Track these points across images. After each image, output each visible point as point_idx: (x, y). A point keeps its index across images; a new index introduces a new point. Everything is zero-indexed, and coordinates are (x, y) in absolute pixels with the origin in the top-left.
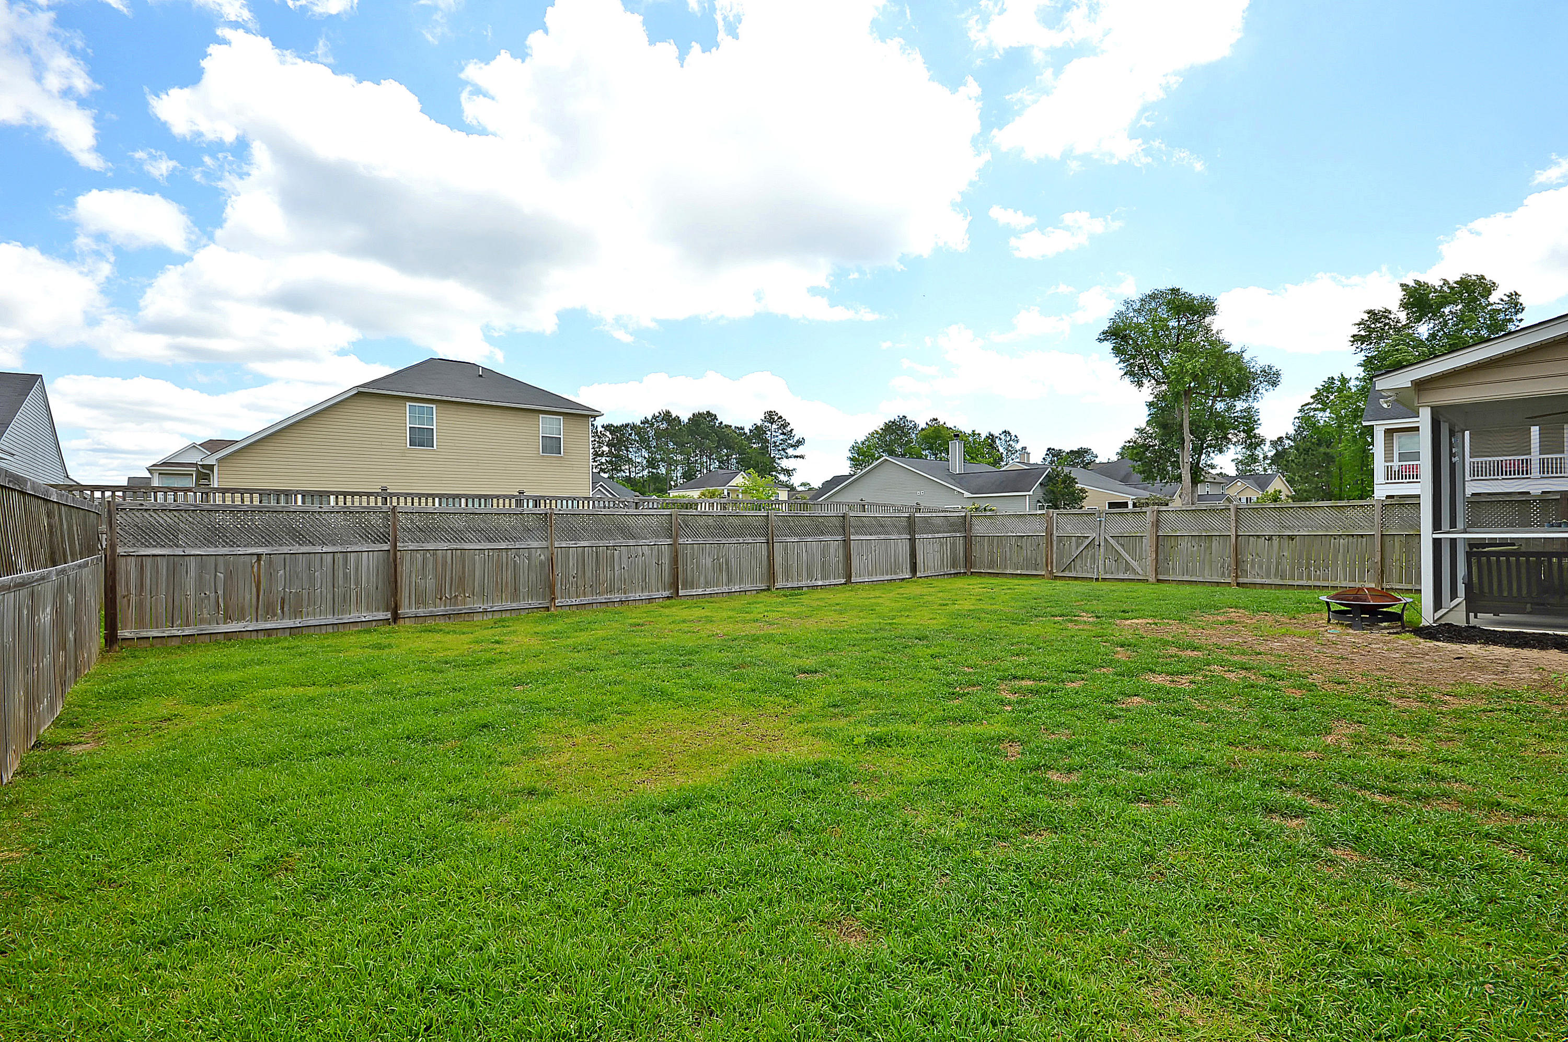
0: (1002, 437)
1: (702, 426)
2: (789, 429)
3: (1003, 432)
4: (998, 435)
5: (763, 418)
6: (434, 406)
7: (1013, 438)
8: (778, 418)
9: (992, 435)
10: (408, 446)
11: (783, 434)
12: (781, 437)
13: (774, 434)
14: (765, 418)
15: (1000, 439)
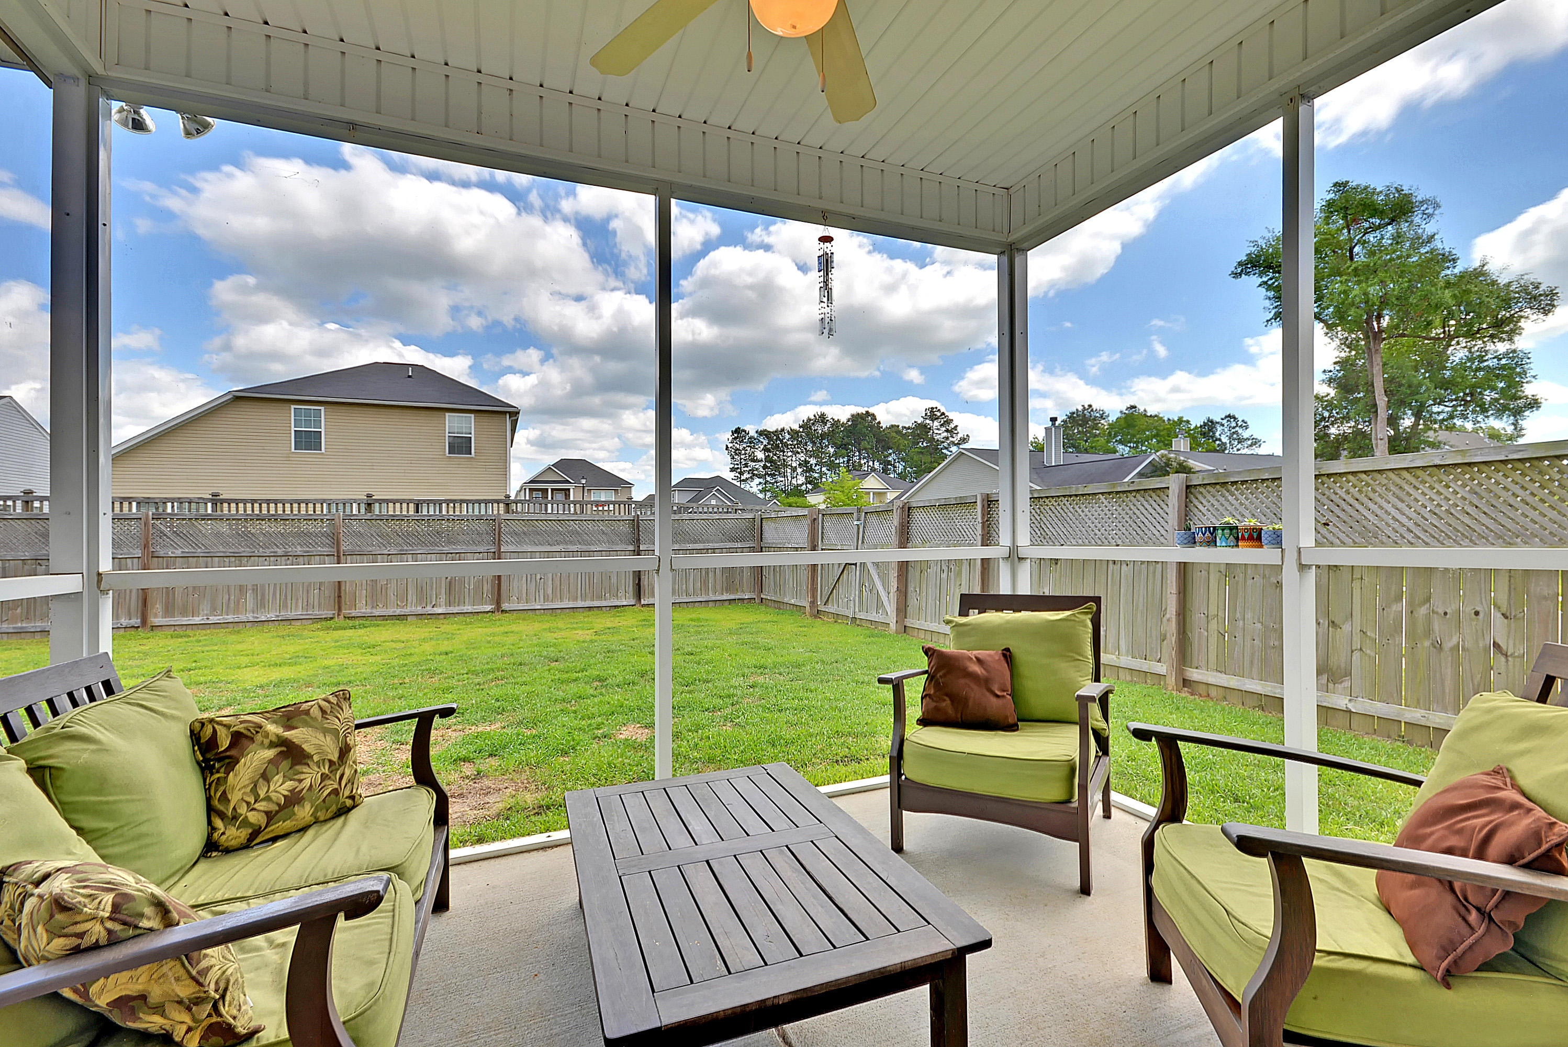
0: (1224, 422)
1: (859, 426)
2: (952, 426)
3: (1226, 417)
4: (1219, 420)
5: (924, 415)
6: (322, 408)
7: (1240, 424)
8: (941, 415)
9: (1212, 422)
10: (293, 450)
11: (947, 431)
12: (945, 434)
13: (936, 431)
14: (926, 414)
15: (1223, 425)
